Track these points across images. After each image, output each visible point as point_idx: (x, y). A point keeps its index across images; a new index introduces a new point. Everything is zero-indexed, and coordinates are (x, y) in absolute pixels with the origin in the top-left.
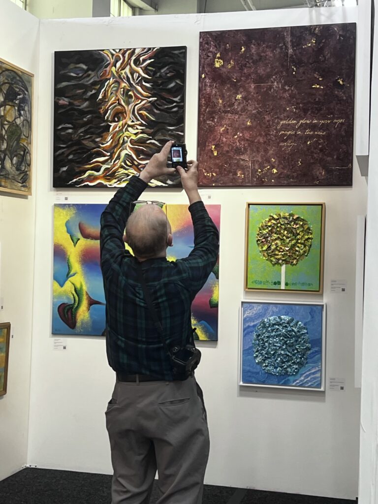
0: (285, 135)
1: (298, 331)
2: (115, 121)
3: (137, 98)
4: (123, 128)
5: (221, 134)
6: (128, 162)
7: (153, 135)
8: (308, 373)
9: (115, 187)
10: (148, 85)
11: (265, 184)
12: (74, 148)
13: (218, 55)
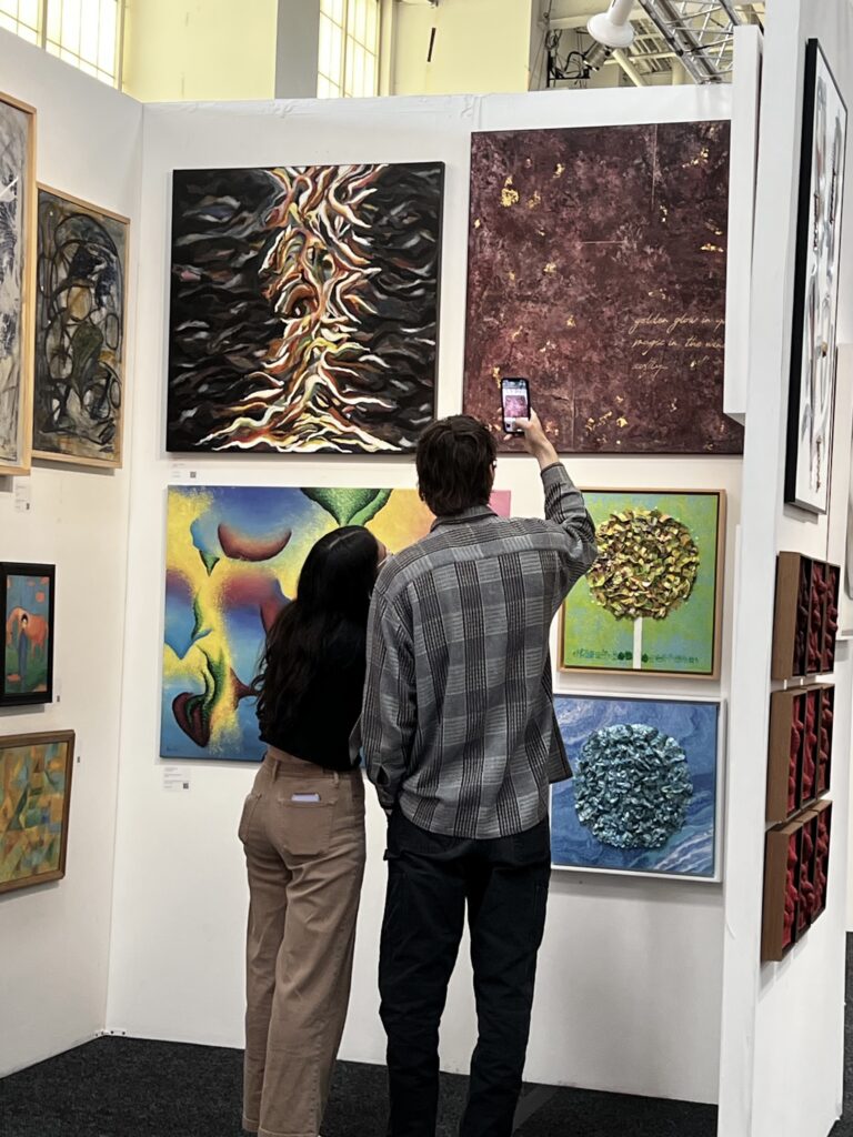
0: (646, 347)
1: (668, 758)
2: (294, 315)
3: (341, 268)
4: (311, 329)
5: (513, 345)
6: (320, 401)
7: (372, 345)
8: (686, 845)
9: (293, 452)
10: (363, 241)
11: (601, 449)
12: (211, 370)
13: (509, 181)
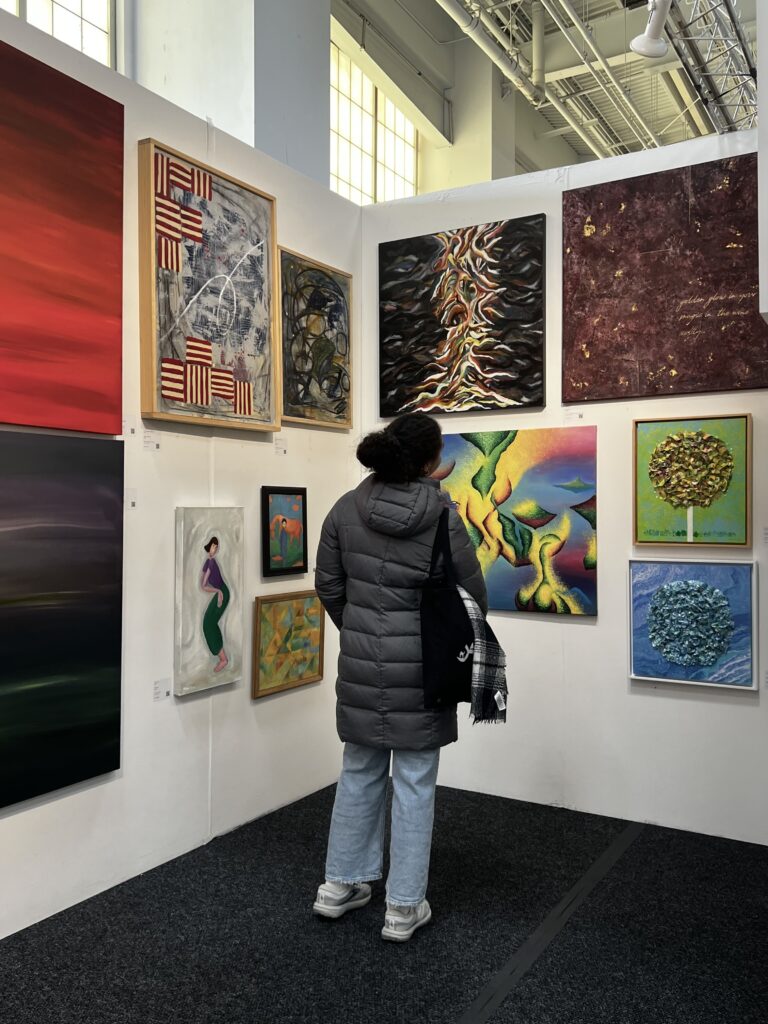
0: (688, 320)
1: (715, 603)
2: (453, 325)
3: (481, 291)
4: (464, 332)
5: (595, 328)
6: (470, 378)
7: (502, 338)
8: (731, 664)
9: (455, 412)
10: (494, 272)
11: (659, 392)
12: (405, 364)
13: (589, 219)
